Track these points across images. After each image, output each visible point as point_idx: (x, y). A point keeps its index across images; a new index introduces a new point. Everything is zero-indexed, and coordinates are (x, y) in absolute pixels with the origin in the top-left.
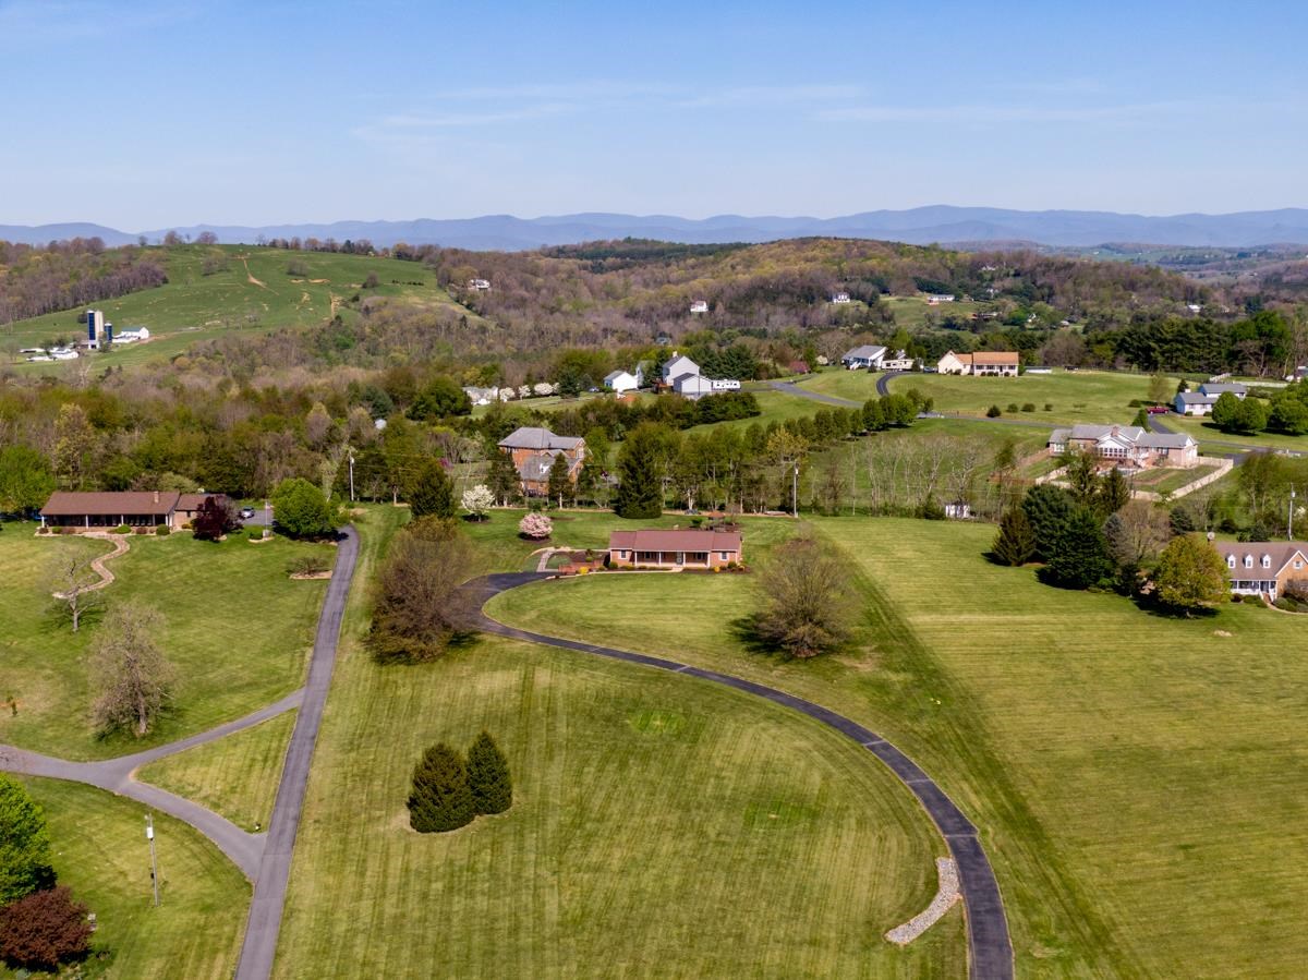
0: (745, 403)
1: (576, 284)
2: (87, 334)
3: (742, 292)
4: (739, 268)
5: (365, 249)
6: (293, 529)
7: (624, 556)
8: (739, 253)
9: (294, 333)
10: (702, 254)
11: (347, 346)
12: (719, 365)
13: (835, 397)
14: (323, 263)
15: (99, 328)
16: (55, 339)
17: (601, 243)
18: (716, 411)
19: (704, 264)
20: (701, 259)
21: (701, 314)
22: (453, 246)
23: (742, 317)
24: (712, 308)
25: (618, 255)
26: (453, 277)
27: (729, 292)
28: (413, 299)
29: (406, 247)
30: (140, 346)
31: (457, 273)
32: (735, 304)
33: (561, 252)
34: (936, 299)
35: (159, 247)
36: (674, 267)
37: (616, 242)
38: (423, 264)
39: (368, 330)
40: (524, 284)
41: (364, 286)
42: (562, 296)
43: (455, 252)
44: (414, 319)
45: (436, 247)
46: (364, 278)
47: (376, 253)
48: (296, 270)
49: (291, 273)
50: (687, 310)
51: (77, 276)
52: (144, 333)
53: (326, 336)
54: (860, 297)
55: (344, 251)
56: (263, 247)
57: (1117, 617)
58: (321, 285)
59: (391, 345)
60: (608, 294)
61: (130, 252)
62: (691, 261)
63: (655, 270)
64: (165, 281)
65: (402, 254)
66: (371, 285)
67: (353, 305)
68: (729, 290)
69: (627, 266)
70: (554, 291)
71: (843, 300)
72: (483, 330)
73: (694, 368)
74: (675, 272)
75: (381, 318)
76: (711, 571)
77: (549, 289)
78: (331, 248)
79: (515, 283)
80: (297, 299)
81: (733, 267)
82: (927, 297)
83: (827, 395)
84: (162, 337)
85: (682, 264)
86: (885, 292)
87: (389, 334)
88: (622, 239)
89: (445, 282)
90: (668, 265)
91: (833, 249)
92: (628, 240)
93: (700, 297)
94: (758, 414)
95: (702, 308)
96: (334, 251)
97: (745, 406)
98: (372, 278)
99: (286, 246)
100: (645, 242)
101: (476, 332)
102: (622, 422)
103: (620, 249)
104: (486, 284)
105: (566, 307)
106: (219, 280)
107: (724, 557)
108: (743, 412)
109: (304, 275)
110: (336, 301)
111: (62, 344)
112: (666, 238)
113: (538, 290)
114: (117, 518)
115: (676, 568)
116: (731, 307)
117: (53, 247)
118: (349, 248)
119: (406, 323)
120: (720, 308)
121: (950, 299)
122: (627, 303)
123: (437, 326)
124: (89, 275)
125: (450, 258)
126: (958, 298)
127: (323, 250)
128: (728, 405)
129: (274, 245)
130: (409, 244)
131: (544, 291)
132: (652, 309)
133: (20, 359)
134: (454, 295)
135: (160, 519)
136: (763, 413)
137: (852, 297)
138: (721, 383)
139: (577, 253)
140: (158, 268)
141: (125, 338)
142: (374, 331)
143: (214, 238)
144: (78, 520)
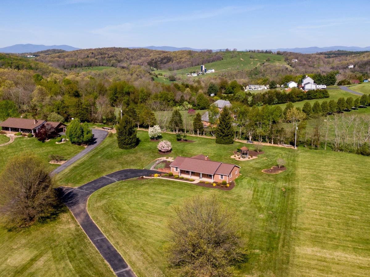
0: (323, 93)
1: (320, 60)
2: (201, 70)
3: (364, 63)
4: (365, 57)
5: (270, 52)
7: (177, 170)
8: (366, 53)
9: (245, 71)
10: (357, 54)
11: (257, 74)
12: (323, 80)
13: (360, 92)
14: (259, 55)
15: (203, 69)
16: (193, 71)
17: (331, 51)
18: (312, 96)
19: (357, 56)
20: (356, 55)
21: (351, 68)
22: (290, 51)
23: (362, 69)
24: (354, 66)
25: (335, 54)
26: (288, 58)
27: (360, 63)
28: (277, 64)
29: (280, 52)
30: (212, 73)
31: (289, 58)
32: (361, 66)
33: (321, 53)
35: (223, 52)
36: (348, 57)
37: (336, 51)
38: (283, 56)
39: (262, 71)
40: (306, 60)
41: (267, 61)
42: (315, 63)
43: (291, 53)
44: (274, 68)
45: (287, 52)
46: (267, 59)
47: (273, 53)
48: (252, 57)
49: (251, 58)
50: (347, 67)
51: (204, 58)
52: (213, 71)
53: (252, 72)
55: (265, 53)
56: (247, 52)
58: (257, 60)
59: (268, 74)
60: (328, 63)
61: (217, 53)
62: (353, 55)
63: (343, 57)
64: (222, 59)
65: (279, 53)
66: (268, 60)
67: (262, 65)
68: (360, 62)
69: (336, 56)
70: (313, 62)
72: (291, 71)
73: (312, 81)
74: (348, 58)
75: (266, 68)
77: (312, 62)
78: (262, 52)
79: (304, 60)
80: (250, 64)
81: (364, 57)
83: (357, 91)
84: (217, 71)
85: (351, 56)
87: (268, 72)
88: (337, 50)
89: (286, 60)
90: (347, 56)
92: (339, 51)
93: (352, 64)
94: (328, 97)
95: (352, 66)
96: (263, 53)
97: (324, 94)
98: (269, 59)
99: (252, 52)
100: (343, 51)
101: (289, 72)
102: (277, 98)
103: (336, 53)
104: (296, 60)
105: (315, 66)
106: (234, 59)
107: (222, 178)
108: (322, 96)
109: (254, 58)
110: (259, 64)
111: (194, 73)
112: (348, 50)
113: (309, 62)
116: (360, 66)
117: (201, 52)
118: (267, 52)
119: (272, 69)
120: (356, 67)
122: (332, 65)
123: (280, 70)
124: (206, 57)
125: (289, 54)
127: (261, 52)
128: (317, 94)
129: (250, 51)
130: (280, 51)
131: (311, 62)
132: (338, 67)
133: (185, 76)
134: (288, 63)
136: (330, 97)
138: (319, 86)
139: (325, 54)
140: (221, 56)
141: (209, 72)
142: (264, 71)
143: (236, 50)
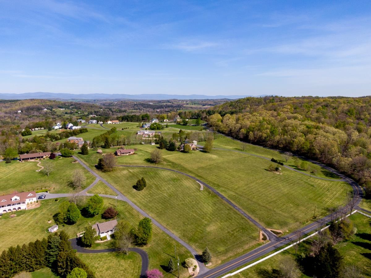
4: (21, 104)
6: (66, 156)
7: (119, 154)
24: (22, 111)
34: (62, 109)
54: (49, 109)
57: (180, 154)
71: (46, 110)
73: (72, 125)
76: (132, 154)
82: (60, 109)
86: (52, 108)
91: (39, 101)
93: (19, 110)
95: (20, 112)
97: (86, 130)
107: (133, 152)
114: (35, 158)
115: (127, 154)
120: (24, 111)
121: (64, 109)
126: (65, 109)
128: (84, 130)
132: (10, 112)
135: (42, 157)
137: (47, 109)
144: (28, 159)
